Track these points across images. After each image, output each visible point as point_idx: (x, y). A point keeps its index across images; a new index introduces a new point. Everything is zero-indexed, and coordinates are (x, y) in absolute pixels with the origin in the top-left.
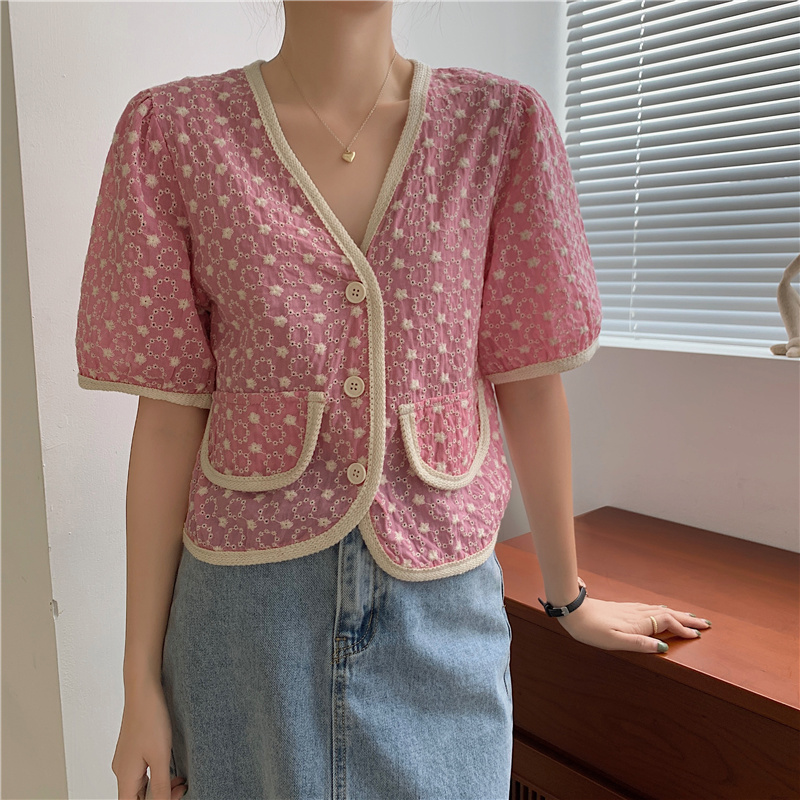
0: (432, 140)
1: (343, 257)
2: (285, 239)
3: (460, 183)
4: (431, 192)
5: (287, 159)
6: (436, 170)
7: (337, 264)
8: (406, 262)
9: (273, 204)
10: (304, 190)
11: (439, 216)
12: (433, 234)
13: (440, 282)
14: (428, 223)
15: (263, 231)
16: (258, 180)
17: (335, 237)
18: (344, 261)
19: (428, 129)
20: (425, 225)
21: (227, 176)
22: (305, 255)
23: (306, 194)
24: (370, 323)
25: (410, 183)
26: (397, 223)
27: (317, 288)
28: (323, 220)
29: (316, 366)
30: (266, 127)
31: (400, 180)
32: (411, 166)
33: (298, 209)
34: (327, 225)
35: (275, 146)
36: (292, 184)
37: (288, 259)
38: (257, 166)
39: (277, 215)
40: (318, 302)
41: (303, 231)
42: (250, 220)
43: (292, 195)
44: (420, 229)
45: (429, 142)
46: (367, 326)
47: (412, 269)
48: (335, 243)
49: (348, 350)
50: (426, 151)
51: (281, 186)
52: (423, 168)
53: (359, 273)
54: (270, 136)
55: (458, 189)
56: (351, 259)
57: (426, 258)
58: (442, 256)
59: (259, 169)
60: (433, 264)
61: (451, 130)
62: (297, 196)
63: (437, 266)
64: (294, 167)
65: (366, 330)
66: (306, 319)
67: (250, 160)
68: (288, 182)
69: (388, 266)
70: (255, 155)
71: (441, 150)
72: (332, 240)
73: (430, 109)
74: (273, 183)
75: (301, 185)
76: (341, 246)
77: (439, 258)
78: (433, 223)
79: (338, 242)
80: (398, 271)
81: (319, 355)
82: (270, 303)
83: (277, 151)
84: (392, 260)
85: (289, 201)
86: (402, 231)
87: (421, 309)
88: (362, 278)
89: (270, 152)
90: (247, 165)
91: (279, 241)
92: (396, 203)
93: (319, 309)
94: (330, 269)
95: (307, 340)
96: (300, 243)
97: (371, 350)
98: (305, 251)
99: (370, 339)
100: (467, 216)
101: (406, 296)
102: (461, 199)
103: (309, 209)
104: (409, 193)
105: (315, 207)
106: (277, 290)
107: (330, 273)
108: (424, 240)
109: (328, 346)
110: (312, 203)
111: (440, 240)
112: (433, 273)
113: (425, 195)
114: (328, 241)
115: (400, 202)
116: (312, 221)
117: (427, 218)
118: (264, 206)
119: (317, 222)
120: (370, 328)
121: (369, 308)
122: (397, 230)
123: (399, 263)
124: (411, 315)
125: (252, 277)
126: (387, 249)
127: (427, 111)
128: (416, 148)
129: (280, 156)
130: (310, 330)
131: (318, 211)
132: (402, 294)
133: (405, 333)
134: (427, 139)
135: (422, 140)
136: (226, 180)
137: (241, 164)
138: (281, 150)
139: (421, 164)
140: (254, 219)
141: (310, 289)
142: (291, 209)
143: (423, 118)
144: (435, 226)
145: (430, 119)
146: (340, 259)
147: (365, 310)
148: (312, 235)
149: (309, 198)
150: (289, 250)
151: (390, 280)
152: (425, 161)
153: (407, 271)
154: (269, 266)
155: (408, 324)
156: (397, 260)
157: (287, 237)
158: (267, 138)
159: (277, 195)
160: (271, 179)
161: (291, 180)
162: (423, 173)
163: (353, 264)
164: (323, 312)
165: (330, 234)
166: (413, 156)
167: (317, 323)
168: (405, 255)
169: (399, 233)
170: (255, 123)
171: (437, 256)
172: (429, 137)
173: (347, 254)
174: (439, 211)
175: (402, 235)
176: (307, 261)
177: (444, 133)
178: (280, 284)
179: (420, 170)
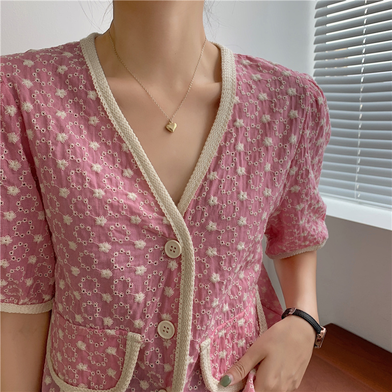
0: (242, 121)
1: (164, 218)
2: (117, 204)
3: (264, 160)
4: (241, 166)
5: (121, 126)
6: (245, 146)
7: (159, 224)
8: (218, 225)
9: (107, 169)
10: (134, 155)
11: (247, 187)
12: (242, 202)
13: (243, 241)
14: (238, 193)
15: (97, 195)
16: (95, 145)
17: (159, 200)
18: (165, 222)
19: (239, 111)
20: (235, 194)
21: (67, 144)
22: (133, 217)
23: (136, 159)
24: (183, 277)
25: (224, 157)
26: (212, 192)
27: (141, 244)
28: (149, 184)
29: (135, 313)
30: (102, 98)
31: (216, 154)
32: (225, 142)
33: (129, 173)
34: (152, 188)
35: (110, 115)
36: (125, 149)
37: (117, 220)
38: (94, 133)
39: (110, 180)
40: (140, 256)
41: (132, 196)
42: (87, 184)
43: (124, 159)
44: (231, 197)
45: (240, 122)
46: (180, 279)
47: (223, 231)
48: (158, 206)
49: (163, 298)
50: (237, 129)
51: (114, 150)
52: (235, 145)
53: (176, 232)
54: (106, 106)
55: (262, 165)
56: (170, 220)
57: (235, 222)
58: (247, 220)
59: (96, 135)
60: (240, 227)
61: (256, 110)
62: (128, 160)
63: (243, 229)
64: (126, 134)
65: (179, 282)
66: (129, 272)
67: (88, 127)
68: (121, 147)
69: (203, 227)
70: (92, 123)
71: (249, 129)
72: (156, 203)
73: (239, 93)
74: (108, 147)
75: (132, 151)
76: (163, 208)
77: (245, 222)
78: (242, 193)
79: (161, 204)
80: (211, 232)
81: (138, 303)
82: (99, 258)
83: (112, 119)
84: (207, 223)
85: (121, 164)
86: (216, 198)
87: (227, 265)
88: (178, 237)
89: (106, 120)
90: (85, 132)
91: (111, 205)
92: (212, 173)
93: (141, 262)
94: (153, 229)
95: (129, 291)
96: (130, 207)
97: (181, 301)
98: (133, 213)
99: (182, 291)
100: (269, 186)
101: (216, 253)
102: (265, 173)
103: (138, 173)
104: (223, 167)
105: (143, 171)
106: (106, 247)
107: (153, 232)
108: (235, 207)
109: (146, 295)
110: (141, 167)
111: (247, 207)
112: (239, 235)
113: (236, 168)
114: (153, 204)
115: (215, 173)
116: (139, 184)
117: (238, 188)
118: (99, 171)
119: (144, 185)
120: (182, 282)
121: (183, 263)
122: (212, 198)
123: (212, 226)
124: (219, 270)
125: (84, 234)
126: (203, 213)
127: (237, 95)
128: (229, 127)
129: (114, 123)
130: (132, 282)
131: (145, 175)
132: (213, 252)
133: (213, 284)
134: (238, 120)
135: (234, 121)
136: (66, 147)
137: (81, 133)
138: (116, 118)
139: (233, 141)
140: (90, 184)
141: (134, 245)
142: (122, 172)
143: (235, 101)
144: (244, 195)
145: (239, 101)
146: (162, 220)
147: (180, 264)
148: (139, 199)
149: (138, 163)
150: (119, 212)
151: (204, 240)
152: (236, 139)
153: (218, 232)
154: (100, 226)
155: (216, 277)
156: (211, 223)
157: (118, 202)
158: (103, 108)
159: (111, 159)
160: (106, 143)
161: (124, 145)
162: (235, 149)
163: (172, 224)
164: (144, 264)
165: (154, 197)
166: (226, 133)
167: (139, 275)
168: (218, 219)
169: (214, 200)
170: (91, 95)
171: (243, 221)
172: (240, 118)
173: (168, 216)
174: (247, 183)
175: (216, 202)
176: (134, 222)
177: (251, 114)
178: (108, 241)
179: (232, 146)
